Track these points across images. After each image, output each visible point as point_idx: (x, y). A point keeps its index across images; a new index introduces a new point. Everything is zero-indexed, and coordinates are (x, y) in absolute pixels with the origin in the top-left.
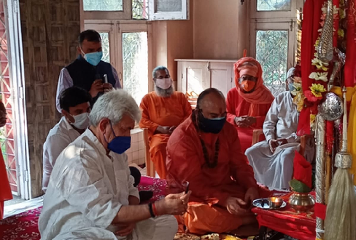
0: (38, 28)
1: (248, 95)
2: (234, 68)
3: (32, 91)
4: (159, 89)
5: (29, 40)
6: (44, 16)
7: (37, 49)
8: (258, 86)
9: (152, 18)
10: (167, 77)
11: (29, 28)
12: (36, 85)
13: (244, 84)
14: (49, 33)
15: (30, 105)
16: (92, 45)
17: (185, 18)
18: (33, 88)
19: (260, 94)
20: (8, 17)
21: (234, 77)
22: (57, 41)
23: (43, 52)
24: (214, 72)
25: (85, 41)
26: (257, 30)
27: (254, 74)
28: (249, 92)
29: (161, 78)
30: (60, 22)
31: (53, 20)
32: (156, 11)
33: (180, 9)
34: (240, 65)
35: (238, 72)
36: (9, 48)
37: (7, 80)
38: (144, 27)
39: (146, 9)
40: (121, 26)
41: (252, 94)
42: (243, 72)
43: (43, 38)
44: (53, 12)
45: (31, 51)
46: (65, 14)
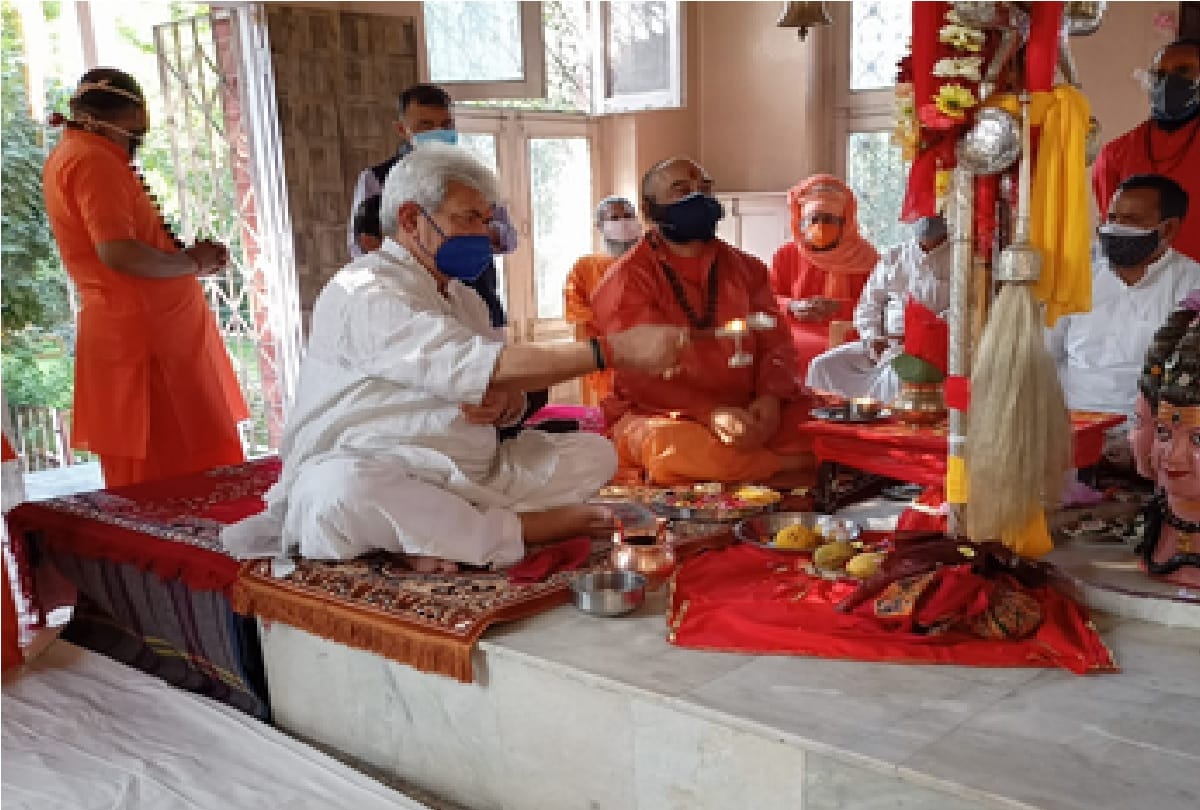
0: (318, 108)
1: (821, 255)
2: (789, 200)
3: (309, 243)
4: (611, 242)
5: (297, 135)
6: (331, 84)
7: (317, 155)
8: (847, 233)
9: (600, 110)
10: (629, 216)
11: (296, 109)
12: (318, 229)
13: (812, 232)
14: (345, 119)
15: (306, 271)
16: (428, 112)
17: (676, 103)
18: (311, 235)
19: (850, 253)
20: (245, 85)
21: (789, 216)
22: (365, 138)
23: (333, 159)
24: (745, 220)
25: (413, 106)
26: (849, 132)
27: (836, 210)
28: (826, 248)
29: (615, 218)
30: (370, 98)
31: (352, 92)
32: (609, 94)
33: (665, 85)
34: (803, 193)
35: (797, 207)
36: (253, 153)
37: (252, 221)
38: (583, 128)
39: (587, 92)
40: (525, 123)
41: (832, 252)
42: (810, 207)
43: (330, 129)
44: (354, 75)
45: (304, 159)
46: (382, 80)
